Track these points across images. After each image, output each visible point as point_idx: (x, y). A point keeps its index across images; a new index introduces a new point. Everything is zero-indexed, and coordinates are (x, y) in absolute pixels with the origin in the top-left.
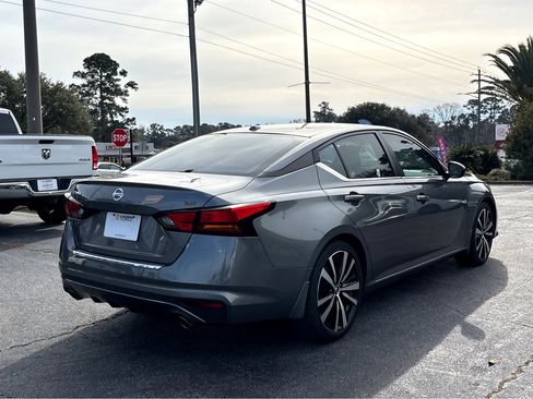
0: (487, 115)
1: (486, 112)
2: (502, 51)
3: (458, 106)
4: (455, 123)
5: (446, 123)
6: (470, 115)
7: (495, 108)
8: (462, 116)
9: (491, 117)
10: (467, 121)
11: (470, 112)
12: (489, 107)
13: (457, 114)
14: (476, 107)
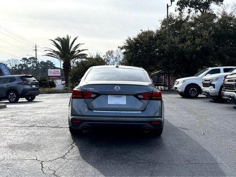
0: (31, 65)
1: (30, 64)
2: (56, 39)
3: (17, 60)
4: (17, 68)
5: (13, 67)
6: (24, 64)
7: (34, 62)
8: (20, 65)
9: (33, 66)
10: (22, 67)
11: (23, 63)
12: (32, 61)
13: (18, 64)
14: (26, 61)
